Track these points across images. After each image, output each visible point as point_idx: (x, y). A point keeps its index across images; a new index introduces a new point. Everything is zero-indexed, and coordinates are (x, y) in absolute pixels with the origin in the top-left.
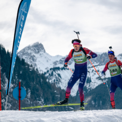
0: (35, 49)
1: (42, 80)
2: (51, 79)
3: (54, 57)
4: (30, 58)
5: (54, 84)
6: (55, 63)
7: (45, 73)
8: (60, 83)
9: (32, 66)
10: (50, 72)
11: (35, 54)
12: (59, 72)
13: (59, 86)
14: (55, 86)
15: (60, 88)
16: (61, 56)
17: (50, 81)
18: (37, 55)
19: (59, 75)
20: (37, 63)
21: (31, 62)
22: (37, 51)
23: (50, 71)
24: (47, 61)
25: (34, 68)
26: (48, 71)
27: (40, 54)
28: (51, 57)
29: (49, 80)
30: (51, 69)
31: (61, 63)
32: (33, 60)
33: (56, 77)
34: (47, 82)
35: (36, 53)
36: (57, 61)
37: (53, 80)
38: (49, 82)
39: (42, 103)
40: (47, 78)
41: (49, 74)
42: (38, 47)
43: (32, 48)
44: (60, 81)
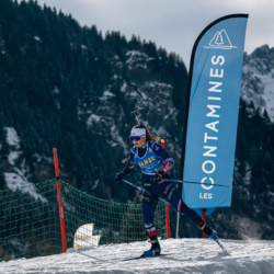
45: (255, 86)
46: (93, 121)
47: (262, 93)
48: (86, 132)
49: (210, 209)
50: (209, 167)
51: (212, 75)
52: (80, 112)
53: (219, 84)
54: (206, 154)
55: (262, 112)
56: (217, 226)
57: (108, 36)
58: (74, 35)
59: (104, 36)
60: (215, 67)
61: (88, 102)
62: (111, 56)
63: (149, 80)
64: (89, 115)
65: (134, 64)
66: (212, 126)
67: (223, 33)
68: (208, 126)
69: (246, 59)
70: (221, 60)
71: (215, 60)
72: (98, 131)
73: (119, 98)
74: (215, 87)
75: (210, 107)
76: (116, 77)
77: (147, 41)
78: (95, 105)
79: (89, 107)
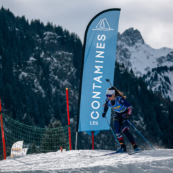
0: (127, 40)
1: (139, 87)
2: (154, 85)
3: (157, 50)
4: (120, 54)
5: (160, 93)
6: (160, 60)
7: (145, 76)
8: (169, 91)
9: (123, 66)
10: (153, 75)
11: (128, 47)
12: (166, 74)
13: (167, 96)
14: (161, 96)
15: (169, 99)
16: (169, 49)
17: (153, 89)
18: (131, 49)
19: (167, 79)
20: (131, 61)
21: (122, 59)
22: (131, 42)
23: (152, 73)
24: (148, 57)
25: (127, 68)
26: (149, 73)
27: (137, 47)
28: (154, 50)
29: (151, 87)
30: (153, 70)
31: (168, 60)
32: (125, 56)
33: (162, 83)
34: (148, 91)
35: (129, 44)
36: (163, 57)
37: (157, 86)
38: (151, 90)
39: (141, 123)
40: (148, 83)
41: (152, 78)
42: (133, 36)
43: (123, 38)
44: (168, 88)
45: (125, 53)
46: (23, 76)
47: (129, 58)
48: (18, 83)
49: (97, 131)
50: (96, 105)
51: (97, 47)
52: (14, 71)
53: (102, 53)
54: (94, 97)
55: (129, 70)
56: (101, 142)
57: (32, 23)
58: (11, 22)
59: (30, 23)
60: (99, 42)
61: (20, 64)
62: (34, 35)
63: (58, 50)
64: (20, 72)
65: (49, 40)
66: (97, 79)
67: (105, 21)
68: (95, 79)
69: (119, 37)
70: (103, 38)
71: (100, 38)
72: (26, 82)
73: (39, 62)
74: (100, 55)
75: (96, 67)
76: (37, 48)
77: (57, 26)
78: (24, 66)
79: (20, 67)
